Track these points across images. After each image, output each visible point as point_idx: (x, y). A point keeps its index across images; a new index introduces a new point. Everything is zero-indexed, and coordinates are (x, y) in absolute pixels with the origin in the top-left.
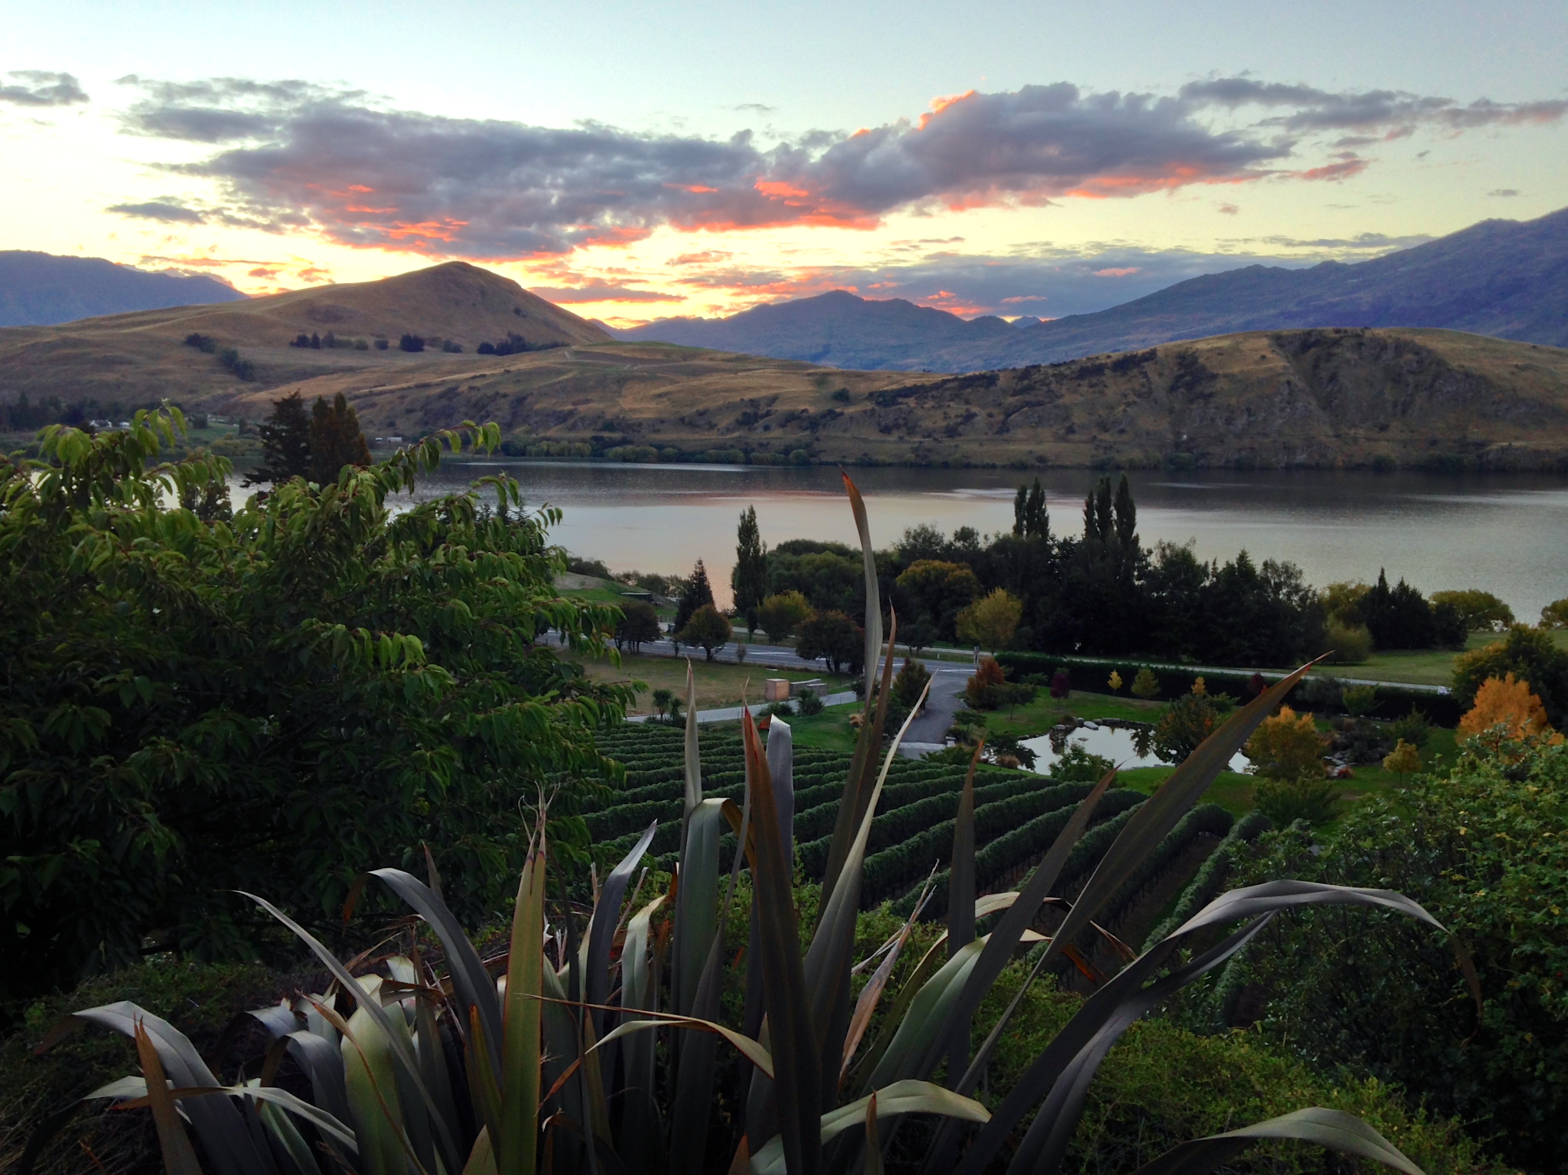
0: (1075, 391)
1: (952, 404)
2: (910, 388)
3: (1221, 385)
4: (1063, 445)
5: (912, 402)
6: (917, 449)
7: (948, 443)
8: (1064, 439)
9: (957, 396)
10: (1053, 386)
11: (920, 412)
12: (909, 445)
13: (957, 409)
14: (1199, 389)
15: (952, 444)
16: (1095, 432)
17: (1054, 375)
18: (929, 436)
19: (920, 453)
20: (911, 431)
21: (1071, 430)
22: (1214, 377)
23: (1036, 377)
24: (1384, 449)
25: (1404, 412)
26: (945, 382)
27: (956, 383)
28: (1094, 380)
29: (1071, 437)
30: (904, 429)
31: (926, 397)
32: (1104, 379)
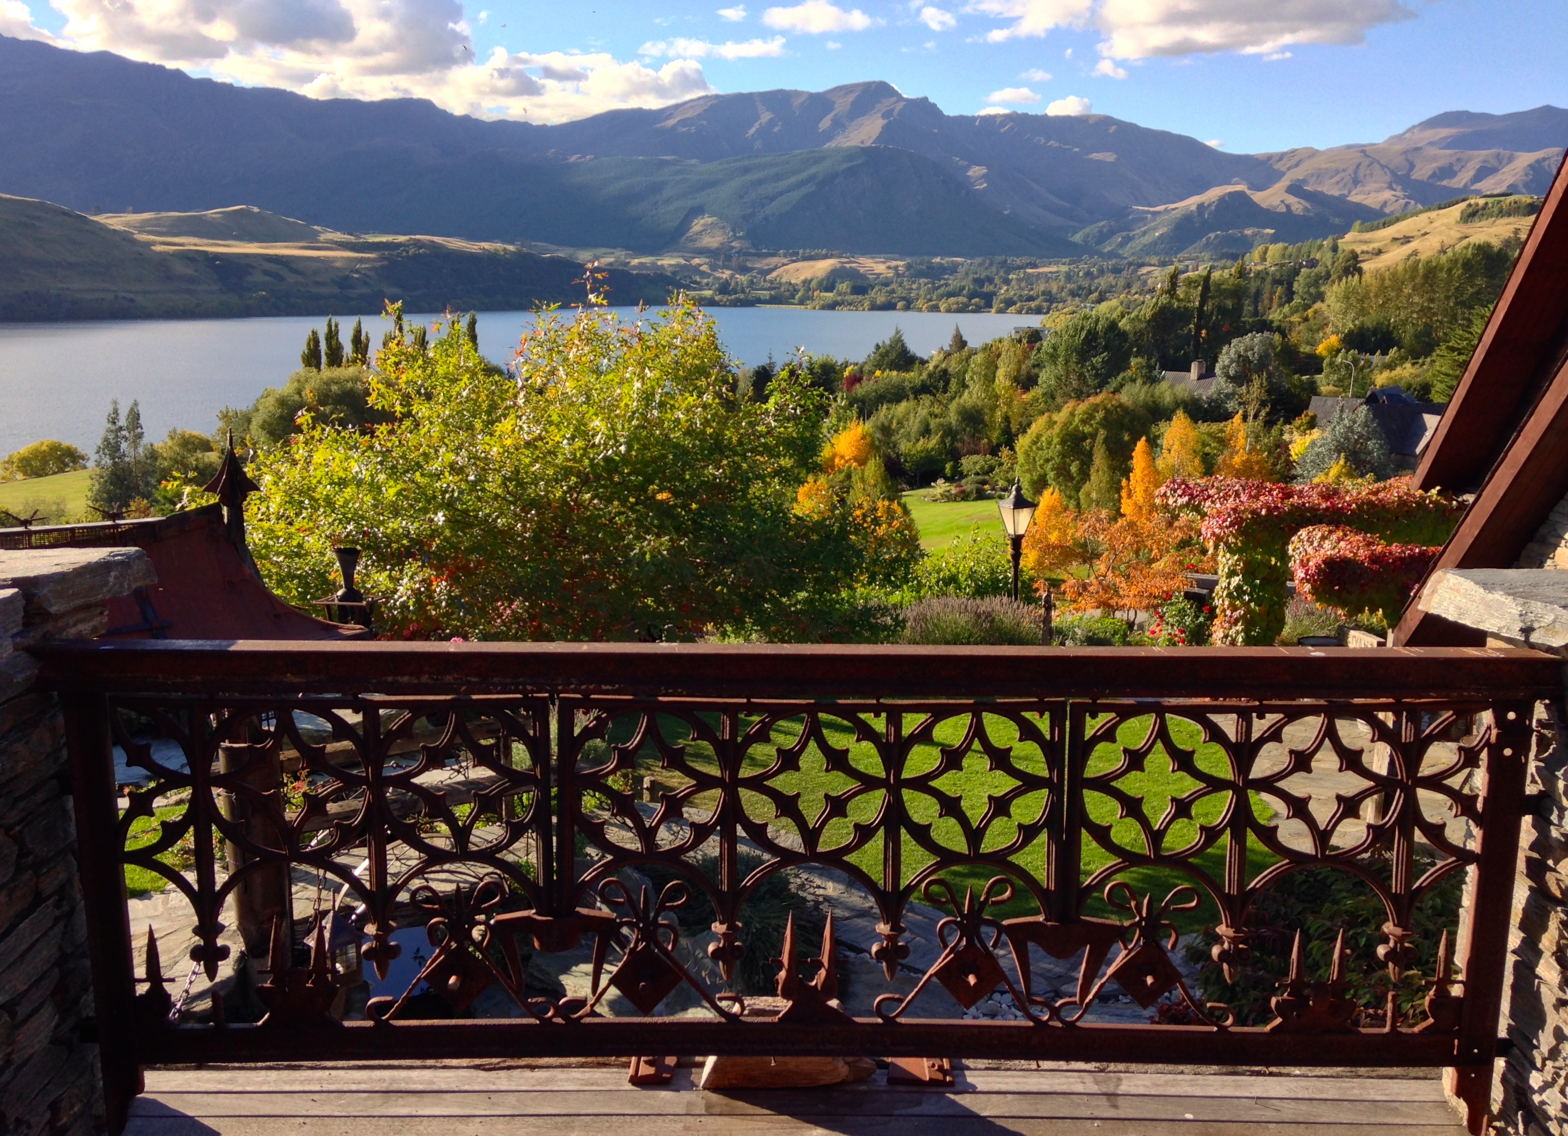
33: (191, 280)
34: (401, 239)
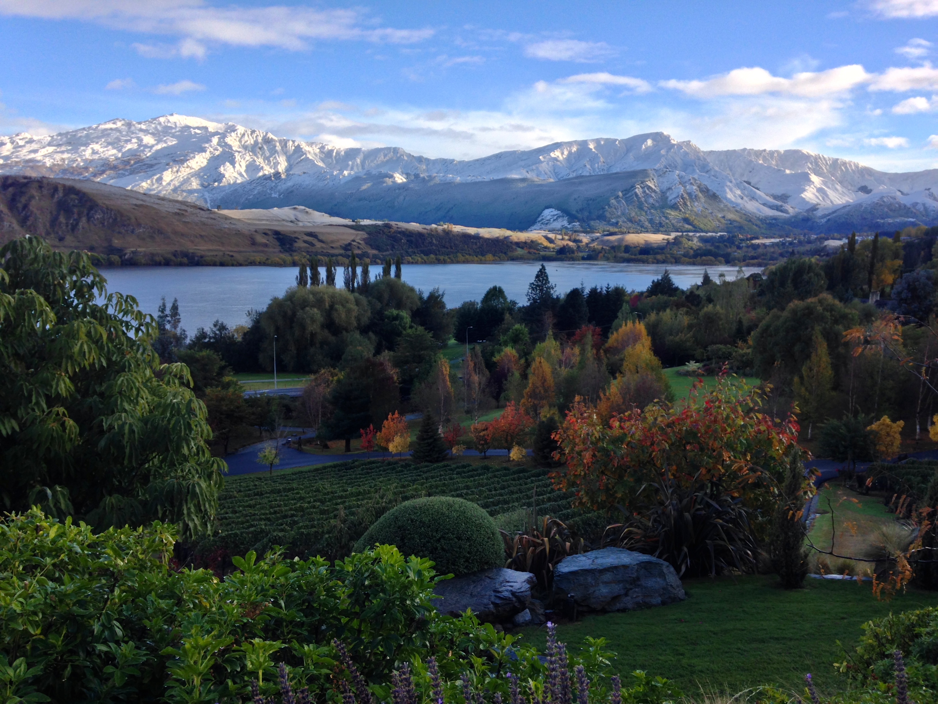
25: (72, 230)
33: (266, 245)
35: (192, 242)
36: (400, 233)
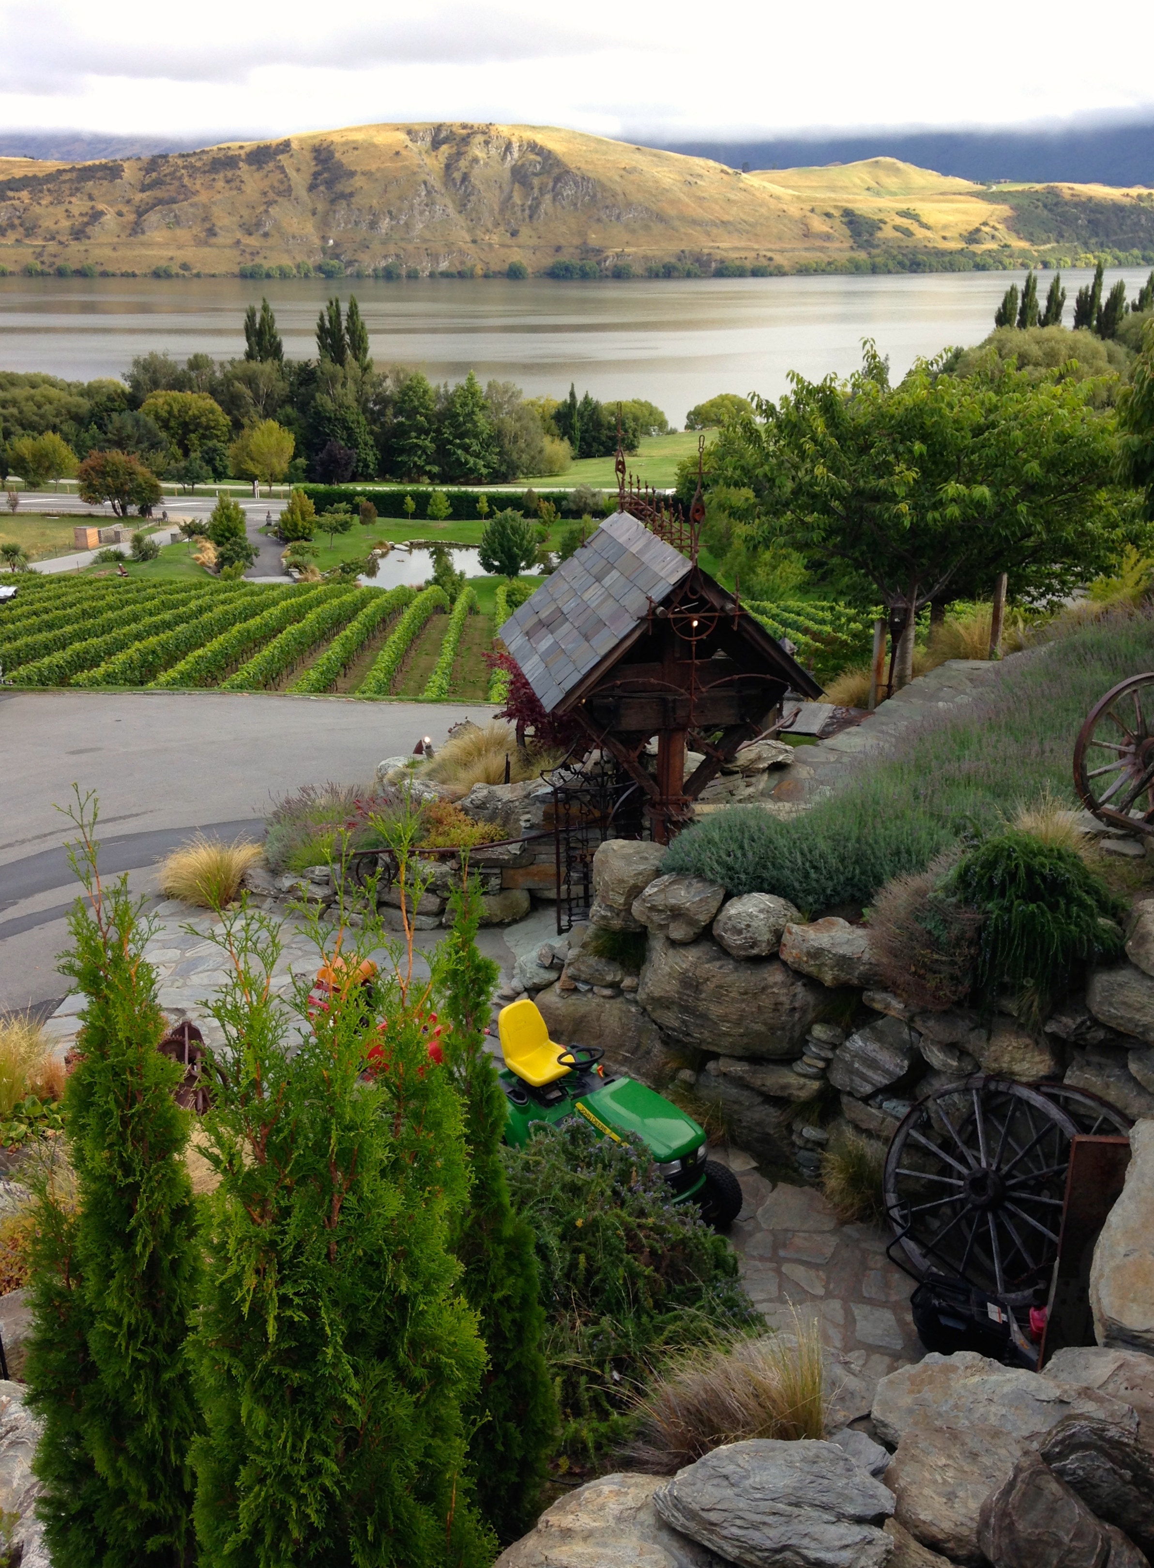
0: (211, 187)
1: (73, 199)
2: (20, 179)
3: (358, 182)
4: (207, 250)
5: (24, 194)
6: (40, 255)
7: (75, 247)
8: (206, 244)
9: (77, 189)
10: (186, 180)
11: (37, 209)
12: (31, 250)
13: (79, 205)
14: (339, 187)
15: (83, 248)
16: (239, 235)
17: (184, 167)
18: (53, 238)
19: (45, 258)
20: (30, 231)
21: (211, 232)
22: (352, 174)
23: (166, 170)
24: (517, 256)
25: (531, 217)
26: (60, 172)
27: (74, 174)
28: (229, 174)
29: (213, 240)
30: (21, 230)
31: (41, 191)
32: (239, 173)
33: (828, 237)
34: (1038, 187)
35: (708, 234)
36: (1076, 205)
